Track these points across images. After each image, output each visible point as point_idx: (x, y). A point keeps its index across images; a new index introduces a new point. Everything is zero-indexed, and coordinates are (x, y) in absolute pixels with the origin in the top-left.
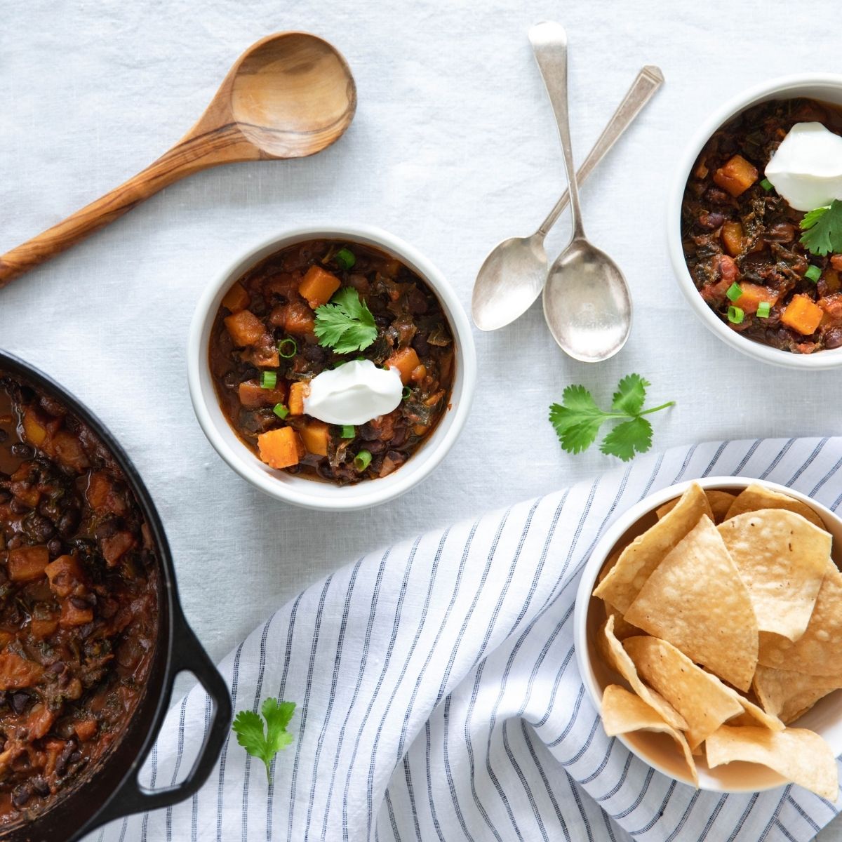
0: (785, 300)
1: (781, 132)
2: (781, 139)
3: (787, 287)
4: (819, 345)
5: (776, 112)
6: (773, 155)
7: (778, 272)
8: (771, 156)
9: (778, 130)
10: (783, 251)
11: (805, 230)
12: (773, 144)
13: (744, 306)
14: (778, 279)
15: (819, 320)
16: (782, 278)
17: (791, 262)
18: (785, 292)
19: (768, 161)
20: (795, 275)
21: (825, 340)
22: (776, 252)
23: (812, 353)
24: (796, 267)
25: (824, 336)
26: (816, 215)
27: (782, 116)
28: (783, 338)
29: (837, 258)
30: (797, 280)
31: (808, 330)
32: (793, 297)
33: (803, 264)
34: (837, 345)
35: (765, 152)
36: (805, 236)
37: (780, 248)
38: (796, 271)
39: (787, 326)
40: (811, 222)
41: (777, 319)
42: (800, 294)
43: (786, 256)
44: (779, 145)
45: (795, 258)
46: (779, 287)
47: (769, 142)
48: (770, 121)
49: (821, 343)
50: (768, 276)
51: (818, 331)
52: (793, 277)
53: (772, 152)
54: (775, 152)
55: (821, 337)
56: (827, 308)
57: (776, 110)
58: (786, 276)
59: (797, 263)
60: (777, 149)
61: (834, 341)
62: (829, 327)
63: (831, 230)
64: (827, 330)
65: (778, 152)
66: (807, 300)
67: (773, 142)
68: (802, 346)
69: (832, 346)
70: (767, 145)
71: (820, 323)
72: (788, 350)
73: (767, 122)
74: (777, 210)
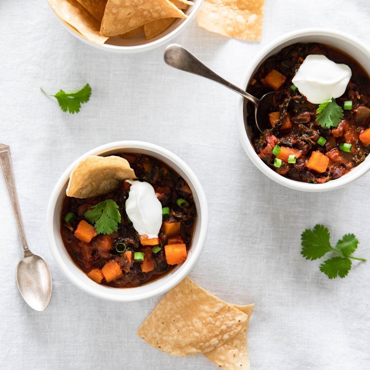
0: (307, 155)
1: (301, 59)
2: (301, 63)
3: (307, 148)
4: (328, 178)
5: (298, 49)
6: (297, 72)
7: (302, 140)
8: (296, 72)
9: (299, 58)
10: (305, 128)
11: (318, 114)
12: (297, 65)
13: (282, 158)
14: (302, 144)
15: (327, 163)
16: (304, 143)
17: (310, 134)
18: (306, 151)
19: (294, 75)
20: (311, 141)
21: (332, 174)
22: (302, 129)
23: (325, 182)
24: (312, 137)
25: (331, 173)
26: (324, 106)
27: (302, 51)
28: (309, 176)
29: (335, 131)
30: (313, 144)
31: (322, 170)
32: (311, 153)
33: (316, 135)
34: (339, 176)
35: (293, 70)
36: (318, 118)
37: (303, 127)
38: (312, 139)
39: (310, 169)
40: (321, 110)
41: (303, 166)
42: (315, 151)
43: (307, 131)
44: (300, 66)
45: (312, 132)
46: (303, 148)
47: (294, 65)
48: (295, 54)
49: (329, 176)
50: (297, 142)
51: (328, 170)
52: (311, 142)
53: (296, 70)
54: (298, 70)
55: (329, 173)
56: (330, 157)
57: (298, 48)
58: (307, 142)
59: (313, 135)
60: (299, 68)
61: (337, 174)
62: (333, 167)
63: (331, 114)
64: (332, 169)
65: (299, 70)
66: (320, 154)
67: (296, 65)
68: (319, 180)
69: (336, 177)
70: (293, 66)
71: (328, 166)
72: (312, 182)
73: (293, 55)
74: (300, 103)
